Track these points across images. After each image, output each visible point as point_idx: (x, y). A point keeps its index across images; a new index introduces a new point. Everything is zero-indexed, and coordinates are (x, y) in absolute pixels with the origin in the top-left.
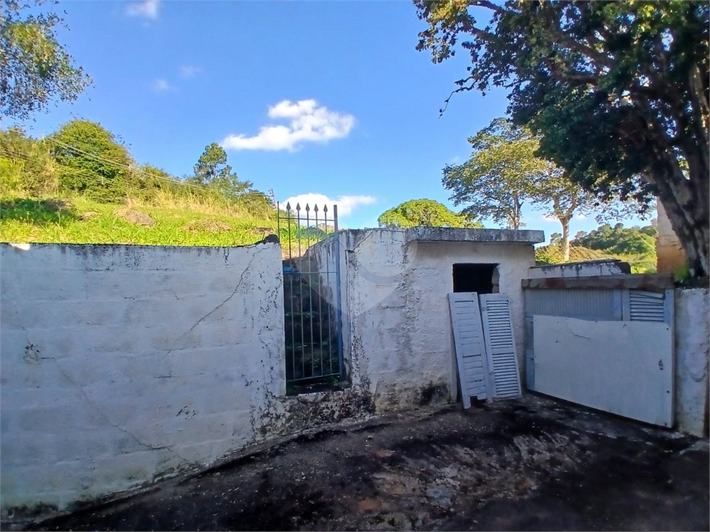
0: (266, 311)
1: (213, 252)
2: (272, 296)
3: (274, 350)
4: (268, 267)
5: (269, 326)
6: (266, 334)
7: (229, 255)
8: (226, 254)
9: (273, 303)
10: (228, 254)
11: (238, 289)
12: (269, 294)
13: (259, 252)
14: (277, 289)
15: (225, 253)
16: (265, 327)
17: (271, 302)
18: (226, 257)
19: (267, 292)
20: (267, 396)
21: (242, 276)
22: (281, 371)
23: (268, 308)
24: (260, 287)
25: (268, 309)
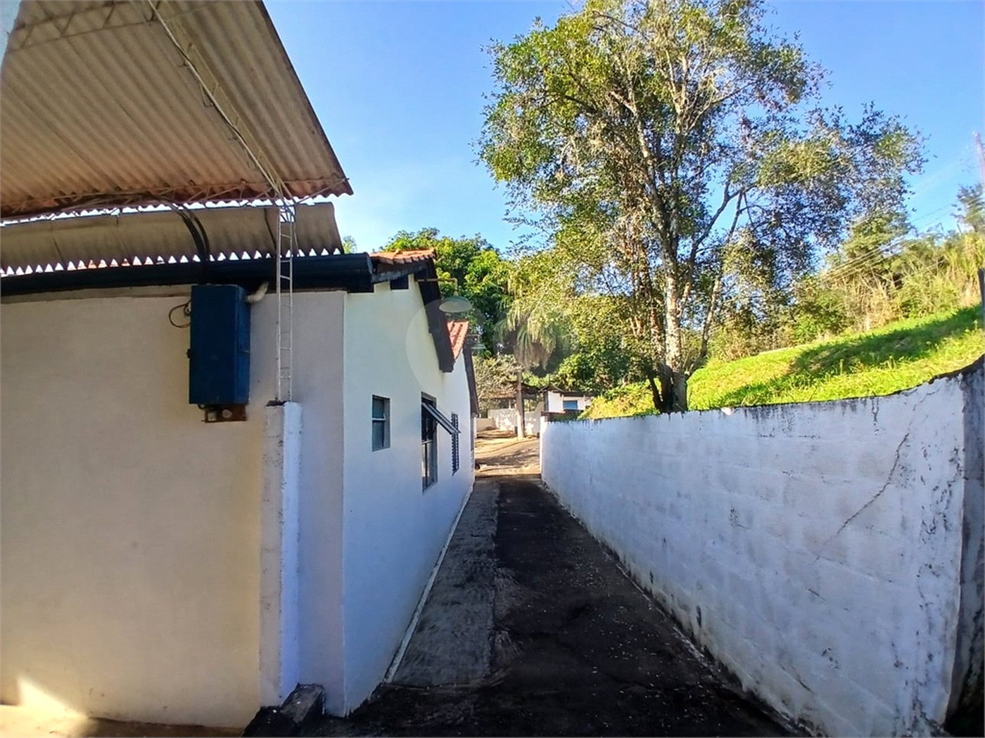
0: (929, 531)
1: (860, 406)
2: (942, 501)
3: (939, 621)
4: (937, 434)
5: (933, 566)
6: (930, 581)
7: (879, 412)
8: (875, 410)
9: (942, 515)
10: (878, 410)
11: (893, 477)
12: (938, 493)
13: (922, 402)
14: (950, 486)
15: (873, 408)
16: (926, 565)
17: (940, 513)
18: (875, 414)
19: (934, 490)
20: (914, 705)
21: (898, 451)
22: (944, 672)
23: (933, 526)
24: (924, 478)
25: (934, 528)
